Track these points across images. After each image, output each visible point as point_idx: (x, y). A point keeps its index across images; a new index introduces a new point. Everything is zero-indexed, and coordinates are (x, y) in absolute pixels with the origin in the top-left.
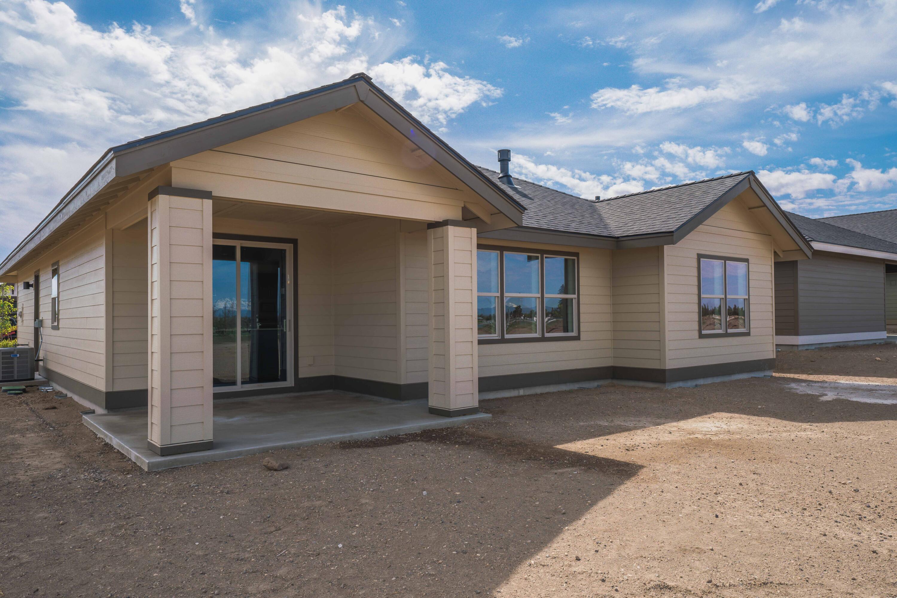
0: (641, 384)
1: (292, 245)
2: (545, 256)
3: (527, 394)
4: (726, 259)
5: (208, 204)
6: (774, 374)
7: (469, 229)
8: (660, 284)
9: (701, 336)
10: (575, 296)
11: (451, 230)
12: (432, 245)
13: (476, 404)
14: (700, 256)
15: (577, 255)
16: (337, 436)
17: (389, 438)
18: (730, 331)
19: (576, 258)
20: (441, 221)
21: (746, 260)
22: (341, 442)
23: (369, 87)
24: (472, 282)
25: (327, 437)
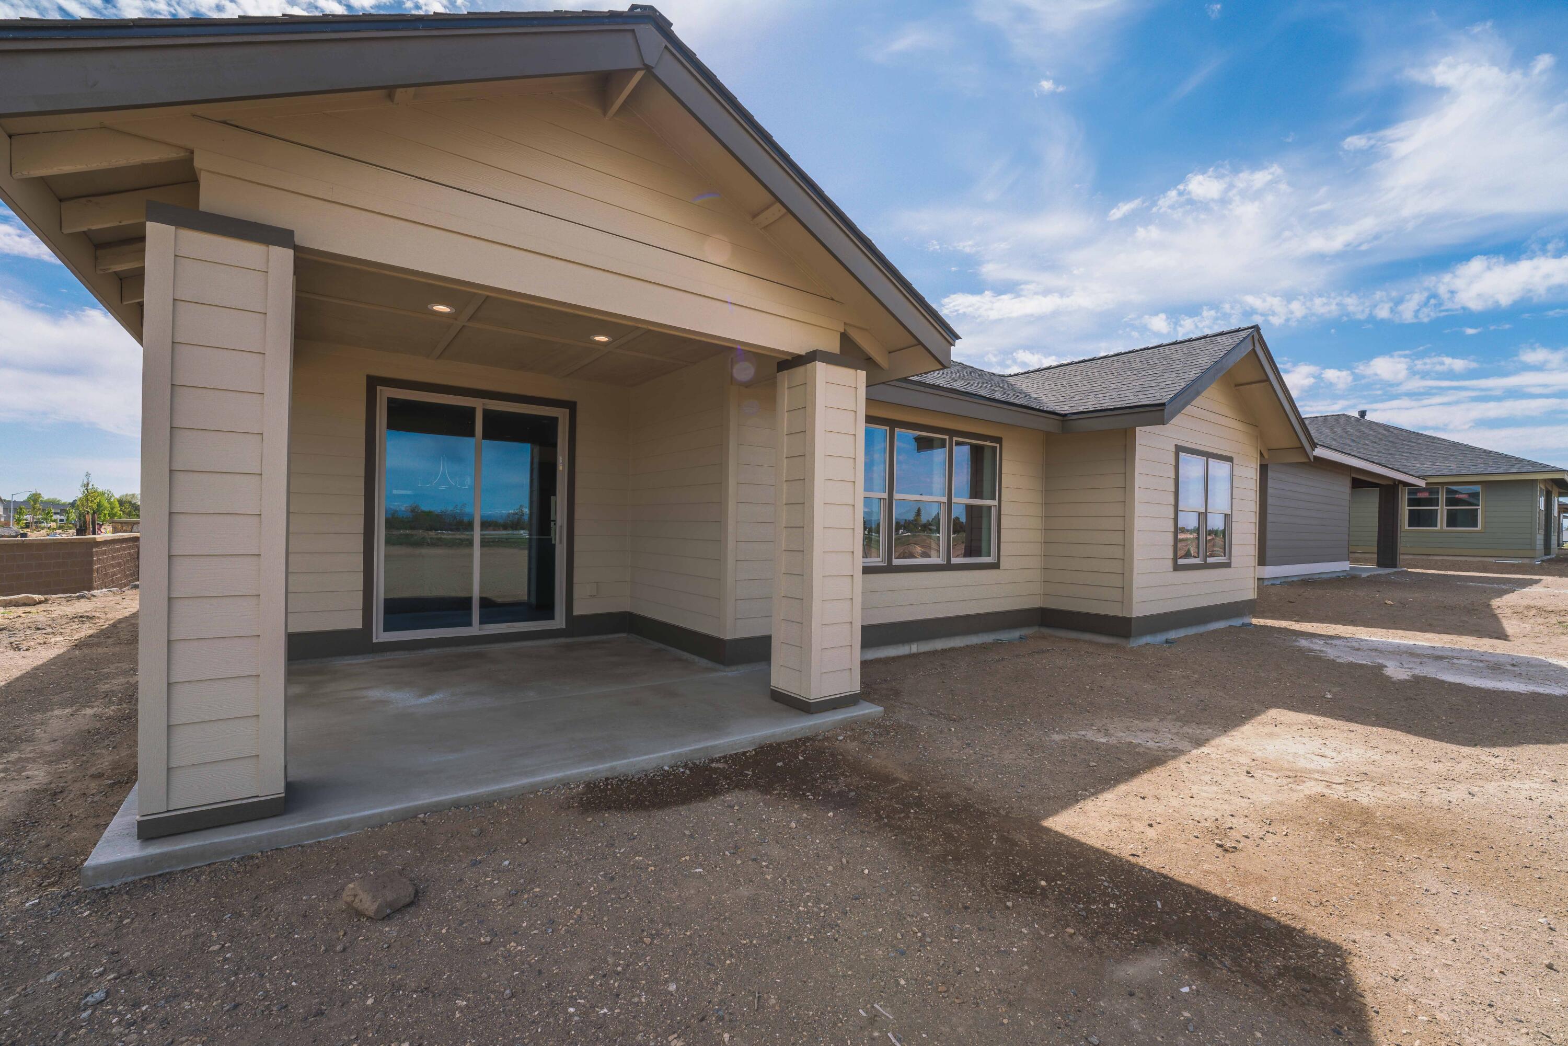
0: (1087, 636)
1: (567, 411)
2: (955, 439)
3: (922, 650)
4: (1208, 455)
5: (283, 258)
6: (1255, 621)
7: (852, 371)
8: (1127, 488)
9: (1177, 568)
10: (995, 503)
11: (821, 370)
12: (785, 398)
13: (856, 688)
14: (1179, 449)
15: (999, 440)
16: (581, 770)
17: (691, 769)
18: (1210, 560)
19: (998, 445)
20: (803, 353)
21: (1229, 459)
22: (588, 785)
23: (664, 42)
24: (854, 468)
25: (560, 775)
